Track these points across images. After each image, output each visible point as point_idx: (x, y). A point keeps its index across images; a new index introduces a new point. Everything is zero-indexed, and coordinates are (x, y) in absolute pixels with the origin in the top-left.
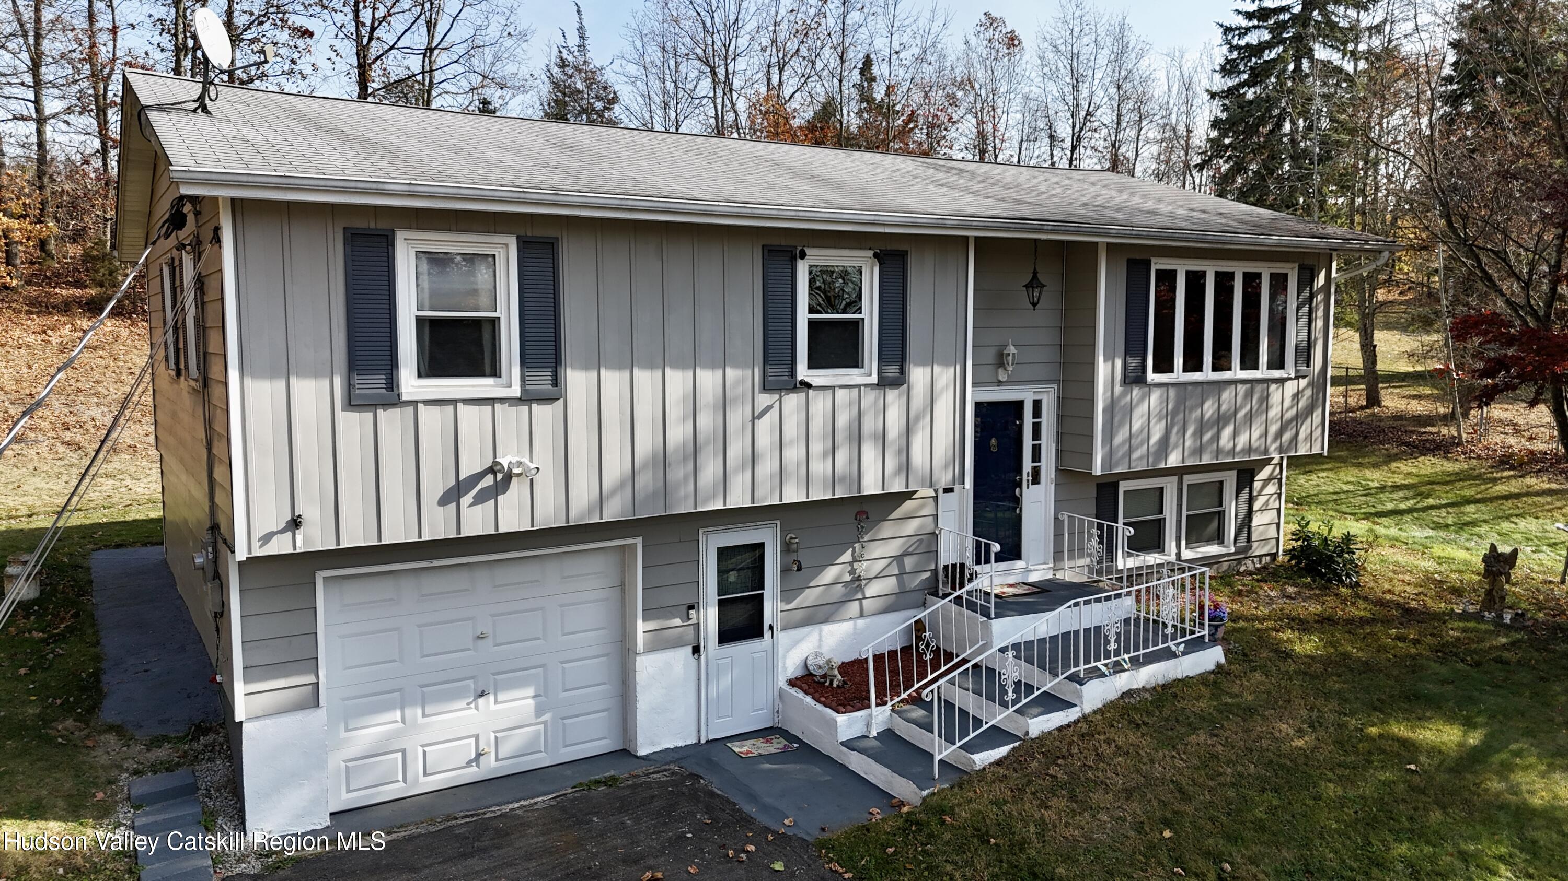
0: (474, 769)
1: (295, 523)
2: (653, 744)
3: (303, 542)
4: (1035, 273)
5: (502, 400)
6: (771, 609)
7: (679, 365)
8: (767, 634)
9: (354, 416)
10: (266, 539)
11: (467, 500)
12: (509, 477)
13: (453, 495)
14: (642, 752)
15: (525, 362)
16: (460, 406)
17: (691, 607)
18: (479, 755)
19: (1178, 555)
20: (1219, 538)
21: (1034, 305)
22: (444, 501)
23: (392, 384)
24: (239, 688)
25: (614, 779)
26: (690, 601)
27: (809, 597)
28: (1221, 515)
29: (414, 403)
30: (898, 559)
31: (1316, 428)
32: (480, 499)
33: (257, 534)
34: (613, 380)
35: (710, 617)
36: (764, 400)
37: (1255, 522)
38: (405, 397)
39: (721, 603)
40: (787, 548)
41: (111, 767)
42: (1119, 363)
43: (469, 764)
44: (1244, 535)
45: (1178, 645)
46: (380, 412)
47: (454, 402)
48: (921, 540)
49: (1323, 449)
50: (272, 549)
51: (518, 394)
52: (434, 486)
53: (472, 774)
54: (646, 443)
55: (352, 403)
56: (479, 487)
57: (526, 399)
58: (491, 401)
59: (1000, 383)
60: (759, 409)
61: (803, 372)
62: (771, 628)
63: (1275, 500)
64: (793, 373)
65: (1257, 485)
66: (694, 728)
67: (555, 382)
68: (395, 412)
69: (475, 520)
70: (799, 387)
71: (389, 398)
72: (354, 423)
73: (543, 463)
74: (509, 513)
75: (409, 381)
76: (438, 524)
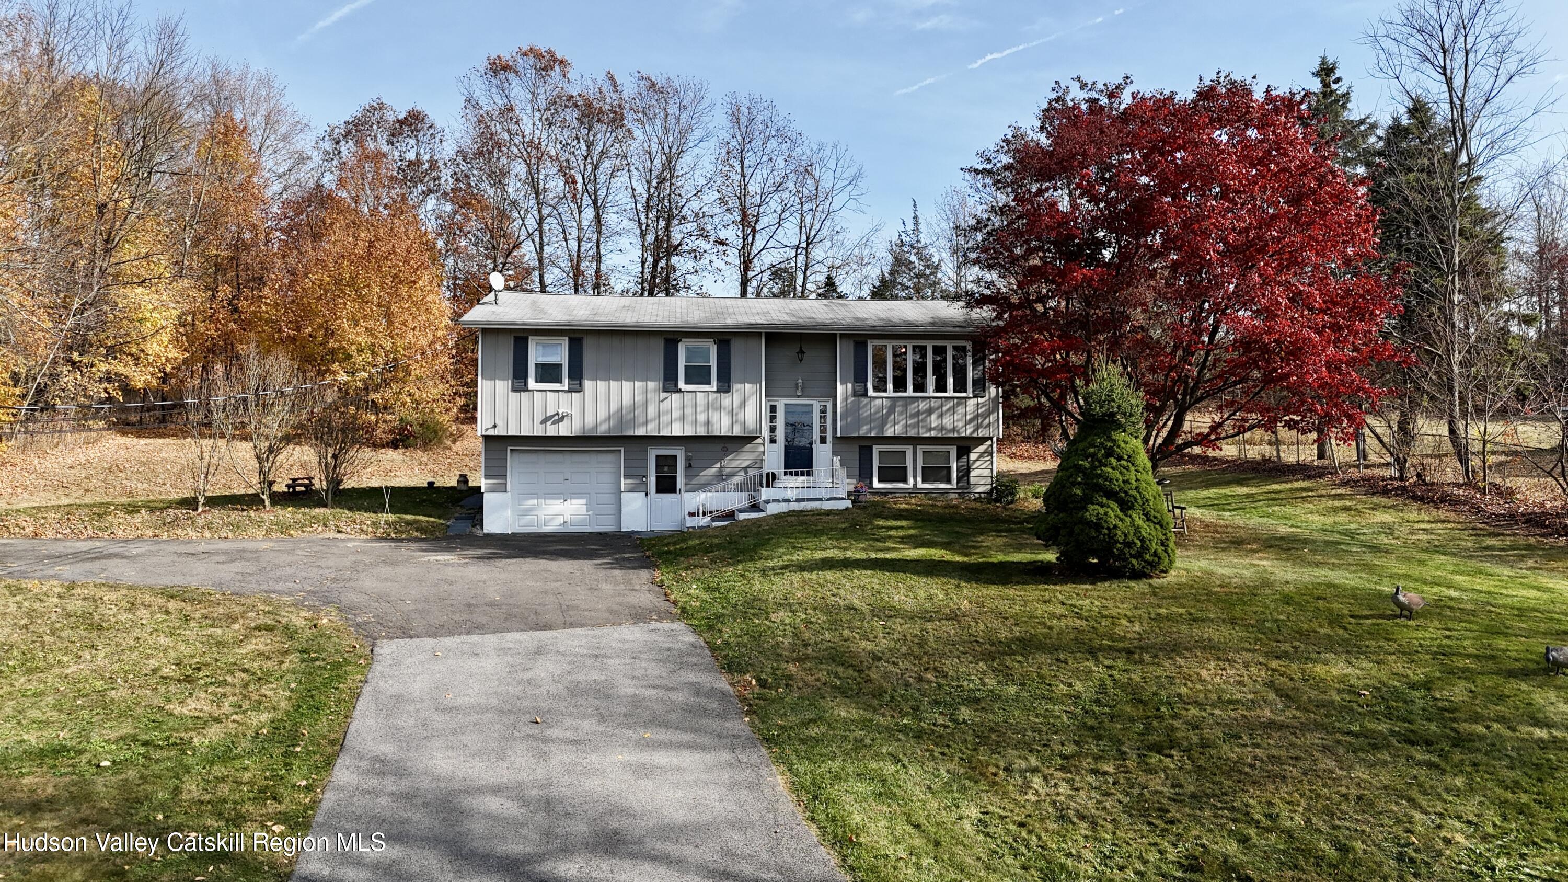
0: (564, 528)
1: (495, 426)
2: (628, 528)
3: (496, 432)
4: (801, 348)
5: (562, 391)
6: (680, 481)
8: (678, 493)
9: (514, 394)
10: (487, 430)
11: (549, 423)
12: (563, 417)
13: (544, 421)
14: (623, 530)
15: (570, 377)
16: (548, 393)
17: (644, 477)
18: (565, 523)
19: (915, 484)
20: (949, 481)
21: (801, 363)
22: (541, 423)
23: (526, 384)
24: (483, 482)
26: (644, 474)
27: (696, 481)
28: (946, 469)
29: (533, 391)
30: (744, 469)
31: (993, 422)
32: (553, 423)
33: (484, 428)
34: (601, 384)
35: (652, 480)
36: (663, 395)
37: (972, 474)
39: (657, 477)
40: (688, 459)
41: (454, 512)
42: (850, 386)
43: (561, 526)
44: (965, 480)
46: (522, 393)
47: (546, 391)
48: (756, 462)
49: (998, 435)
50: (488, 433)
51: (566, 388)
52: (538, 418)
53: (561, 529)
54: (614, 407)
55: (514, 390)
56: (553, 419)
57: (570, 391)
58: (558, 391)
59: (799, 396)
60: (661, 398)
61: (681, 385)
62: (679, 491)
63: (990, 465)
64: (676, 385)
65: (973, 455)
66: (646, 525)
67: (581, 385)
68: (526, 393)
69: (551, 431)
70: (680, 391)
71: (525, 389)
72: (514, 396)
73: (576, 413)
74: (563, 430)
75: (532, 383)
76: (538, 431)
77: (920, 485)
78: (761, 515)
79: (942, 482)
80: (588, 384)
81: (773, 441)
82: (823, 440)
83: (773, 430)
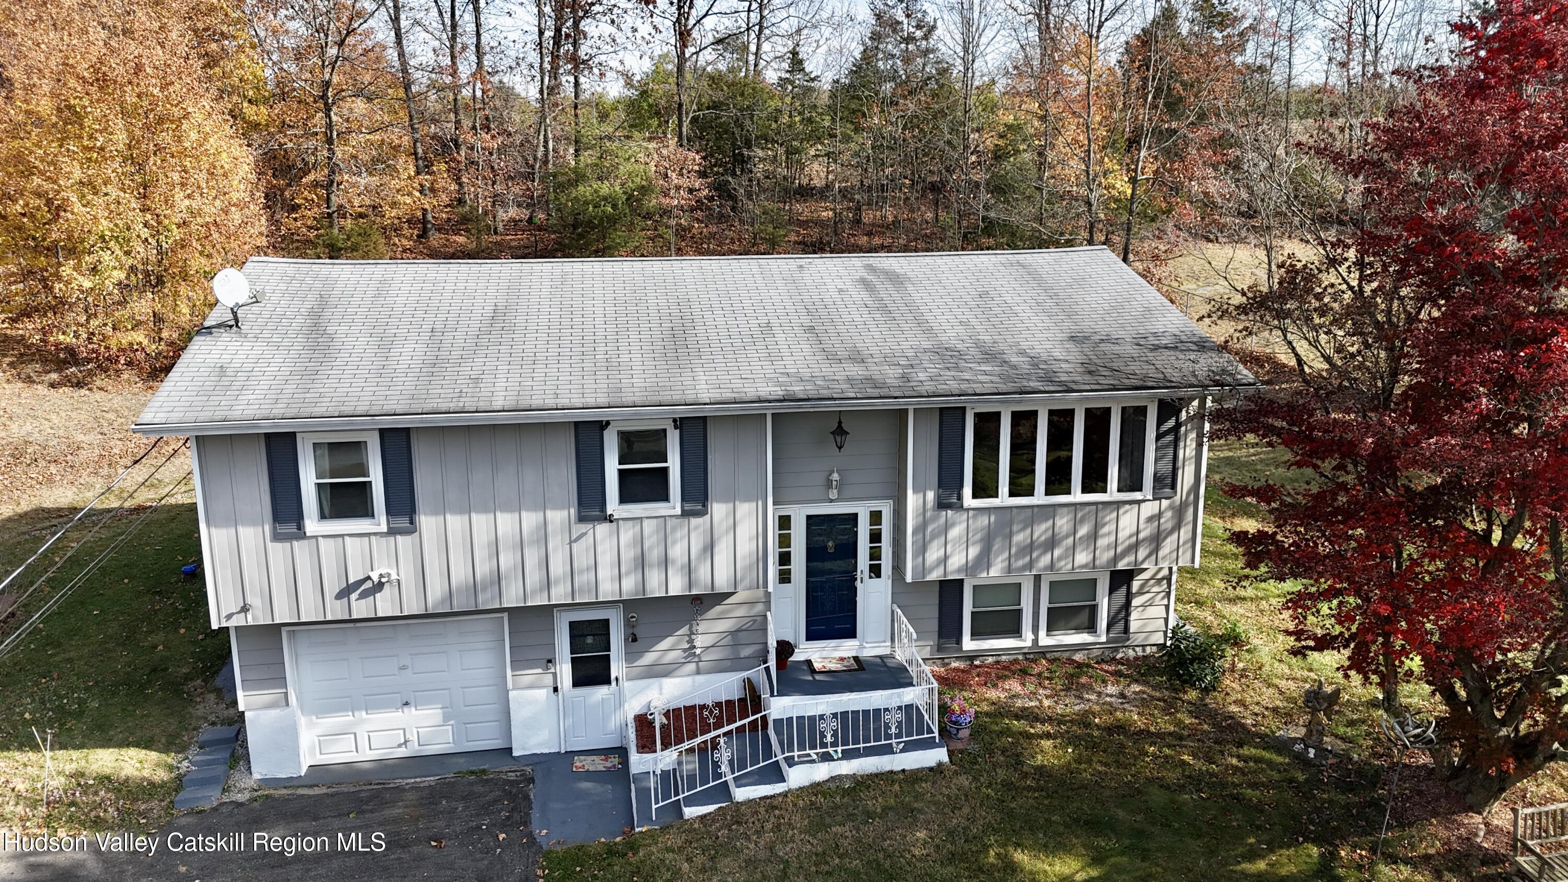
0: (403, 749)
1: (245, 609)
2: (524, 749)
3: (251, 619)
4: (840, 423)
5: (375, 534)
6: (617, 668)
7: (507, 508)
8: (614, 683)
9: (279, 545)
10: (229, 617)
11: (354, 596)
12: (382, 583)
13: (345, 593)
14: (516, 753)
15: (388, 512)
16: (347, 539)
17: (549, 661)
18: (406, 742)
19: (1036, 641)
20: (1091, 627)
21: (840, 448)
22: (339, 596)
23: (300, 527)
24: (240, 694)
25: (484, 772)
26: (549, 657)
28: (1093, 610)
29: (316, 537)
30: (734, 633)
31: (1184, 544)
32: (363, 596)
33: (224, 614)
34: (455, 522)
35: (565, 671)
36: (583, 527)
37: (1133, 617)
38: (308, 534)
39: (573, 660)
40: (630, 623)
41: (201, 718)
42: (930, 492)
43: (400, 746)
44: (1120, 626)
45: (898, 743)
46: (295, 543)
47: (342, 536)
48: (755, 621)
49: (1193, 562)
50: (234, 623)
51: (386, 530)
52: (333, 588)
53: (402, 752)
54: (482, 558)
55: (277, 537)
56: (363, 588)
57: (392, 532)
58: (368, 535)
59: (832, 501)
60: (574, 537)
61: (613, 508)
62: (617, 679)
63: (1163, 598)
64: (603, 509)
65: (1136, 585)
66: (556, 741)
67: (412, 523)
68: (302, 542)
69: (360, 608)
70: (610, 519)
71: (301, 535)
72: (278, 550)
73: (407, 573)
74: (385, 605)
75: (312, 525)
76: (336, 610)
77: (1045, 640)
78: (778, 788)
79: (1078, 629)
80: (427, 522)
81: (785, 577)
82: (876, 571)
83: (785, 559)
